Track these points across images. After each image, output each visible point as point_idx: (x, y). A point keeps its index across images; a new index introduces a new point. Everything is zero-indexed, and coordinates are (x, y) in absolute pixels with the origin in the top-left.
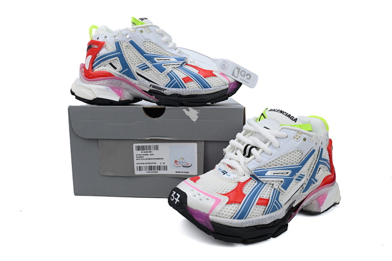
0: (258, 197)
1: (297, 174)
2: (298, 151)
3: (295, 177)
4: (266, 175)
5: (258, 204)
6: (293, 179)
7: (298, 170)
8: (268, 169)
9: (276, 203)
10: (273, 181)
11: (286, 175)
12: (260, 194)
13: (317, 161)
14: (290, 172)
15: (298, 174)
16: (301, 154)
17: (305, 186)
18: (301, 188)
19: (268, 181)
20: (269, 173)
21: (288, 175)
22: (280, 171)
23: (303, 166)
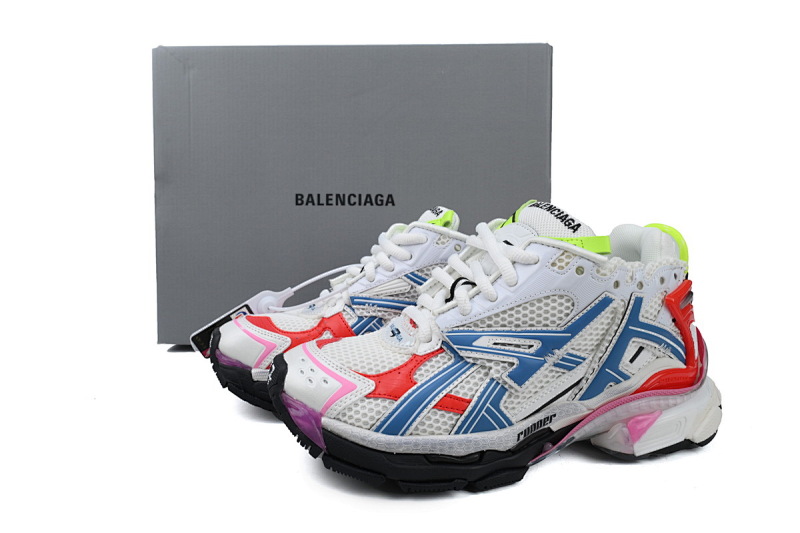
0: (445, 392)
1: (556, 351)
2: (561, 297)
3: (551, 360)
4: (474, 344)
5: (434, 407)
6: (545, 362)
7: (560, 343)
8: (483, 332)
10: (490, 361)
11: (527, 351)
12: (452, 386)
13: (623, 325)
14: (537, 345)
15: (560, 353)
16: (569, 304)
17: (585, 385)
18: (575, 390)
19: (477, 359)
20: (481, 342)
21: (532, 350)
22: (512, 339)
23: (572, 337)
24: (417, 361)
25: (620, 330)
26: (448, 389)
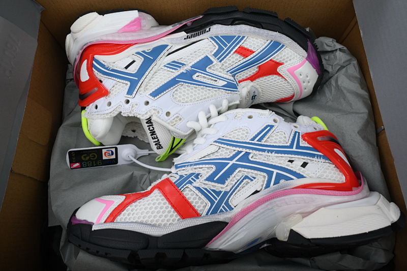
0: (247, 59)
1: (184, 72)
2: (179, 101)
3: (188, 67)
4: (226, 83)
5: (254, 52)
6: (192, 67)
7: (182, 76)
8: (219, 89)
9: (226, 45)
10: (220, 72)
11: (200, 74)
12: (242, 62)
13: (142, 81)
14: (195, 77)
15: (182, 70)
16: (175, 96)
19: (226, 74)
20: (222, 83)
21: (197, 74)
22: (202, 81)
23: (175, 78)
24: (252, 78)
25: (143, 78)
26: (245, 60)
